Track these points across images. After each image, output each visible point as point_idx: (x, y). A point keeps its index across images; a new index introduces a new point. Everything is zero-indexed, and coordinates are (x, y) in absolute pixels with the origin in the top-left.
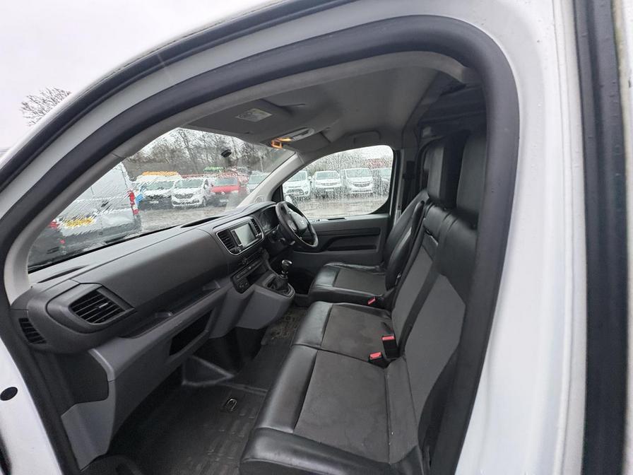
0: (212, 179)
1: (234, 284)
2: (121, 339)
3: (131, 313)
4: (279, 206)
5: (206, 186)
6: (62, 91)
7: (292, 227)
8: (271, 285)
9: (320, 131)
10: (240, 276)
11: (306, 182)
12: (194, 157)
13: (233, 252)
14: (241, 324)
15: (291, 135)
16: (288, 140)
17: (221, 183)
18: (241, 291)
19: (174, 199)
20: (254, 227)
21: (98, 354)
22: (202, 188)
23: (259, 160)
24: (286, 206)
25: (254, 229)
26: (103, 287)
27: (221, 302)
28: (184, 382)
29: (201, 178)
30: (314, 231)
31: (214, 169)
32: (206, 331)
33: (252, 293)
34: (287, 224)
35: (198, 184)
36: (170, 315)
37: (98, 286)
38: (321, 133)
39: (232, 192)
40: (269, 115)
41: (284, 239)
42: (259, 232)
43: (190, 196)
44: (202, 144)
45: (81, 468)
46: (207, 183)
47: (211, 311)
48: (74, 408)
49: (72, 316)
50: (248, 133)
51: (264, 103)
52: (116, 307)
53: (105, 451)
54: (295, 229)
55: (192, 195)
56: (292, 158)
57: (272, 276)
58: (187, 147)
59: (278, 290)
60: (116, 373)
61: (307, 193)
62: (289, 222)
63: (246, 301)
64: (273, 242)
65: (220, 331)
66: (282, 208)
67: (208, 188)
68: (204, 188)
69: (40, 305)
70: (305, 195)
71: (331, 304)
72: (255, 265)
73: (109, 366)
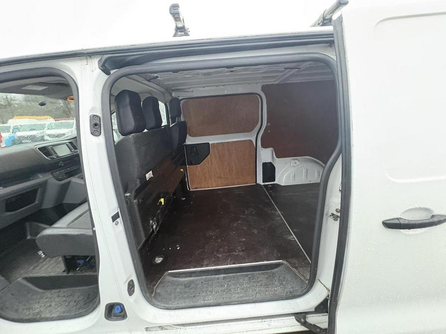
14: (66, 201)
25: (71, 147)
28: (29, 237)
32: (36, 203)
33: (69, 183)
40: (46, 87)
47: (36, 190)
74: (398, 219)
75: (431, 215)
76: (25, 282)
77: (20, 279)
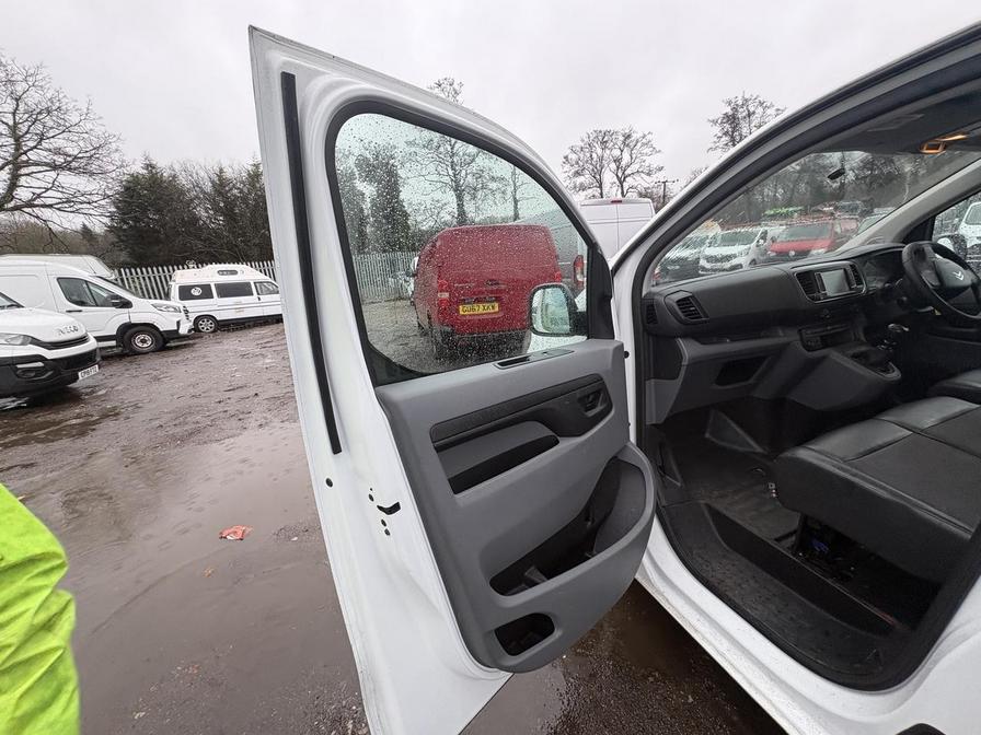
0: (776, 229)
1: (802, 340)
2: (694, 341)
3: (706, 322)
4: (911, 250)
5: (762, 241)
6: (600, 131)
7: (929, 278)
8: (860, 357)
10: (813, 333)
13: (812, 298)
14: (794, 396)
15: (968, 128)
16: (959, 137)
17: (792, 236)
18: (809, 349)
19: (703, 262)
20: (853, 277)
21: (681, 342)
22: (753, 245)
24: (930, 249)
26: (694, 296)
27: (780, 351)
28: (707, 435)
29: (755, 229)
31: (784, 210)
32: (751, 381)
33: (824, 358)
35: (747, 239)
37: (690, 295)
39: (814, 252)
41: (905, 299)
42: (860, 284)
43: (728, 258)
45: (648, 424)
46: (764, 236)
47: (764, 358)
49: (677, 308)
50: (881, 143)
52: (698, 314)
53: (661, 421)
54: (936, 283)
55: (735, 256)
57: (863, 349)
59: (872, 366)
60: (690, 360)
62: (926, 273)
63: (811, 366)
64: (881, 303)
65: (764, 391)
66: (919, 252)
67: (767, 244)
68: (758, 246)
69: (661, 300)
71: (977, 405)
72: (840, 328)
73: (685, 353)
76: (706, 512)
77: (702, 502)
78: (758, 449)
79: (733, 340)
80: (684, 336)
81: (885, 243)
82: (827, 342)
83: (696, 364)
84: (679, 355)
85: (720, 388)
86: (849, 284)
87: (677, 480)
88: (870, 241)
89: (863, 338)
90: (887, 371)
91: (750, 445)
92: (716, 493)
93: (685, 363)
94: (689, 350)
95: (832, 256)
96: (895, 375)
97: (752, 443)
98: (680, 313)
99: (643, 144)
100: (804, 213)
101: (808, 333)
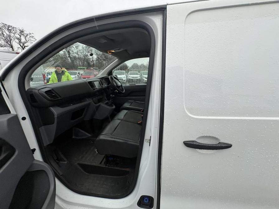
0: (82, 72)
1: (93, 101)
2: (58, 107)
3: (61, 99)
4: (110, 77)
5: (79, 75)
6: (6, 24)
7: (115, 84)
8: (107, 104)
9: (125, 49)
10: (95, 99)
11: (124, 76)
12: (73, 61)
13: (93, 89)
14: (95, 117)
15: (114, 49)
16: (113, 51)
17: (86, 74)
18: (96, 103)
20: (101, 83)
21: (52, 109)
22: (77, 75)
23: (104, 65)
24: (113, 77)
25: (101, 84)
26: (53, 90)
28: (73, 137)
29: (76, 71)
30: (123, 88)
31: (83, 67)
32: (83, 116)
33: (100, 105)
34: (113, 83)
35: (75, 74)
36: (72, 105)
37: (51, 89)
38: (126, 50)
40: (106, 41)
41: (112, 89)
42: (103, 85)
44: (77, 55)
45: (45, 146)
46: (79, 73)
48: (43, 127)
49: (46, 95)
50: (99, 47)
51: (105, 37)
52: (57, 96)
53: (52, 142)
56: (116, 60)
57: (107, 101)
58: (69, 56)
59: (109, 106)
60: (57, 115)
61: (125, 80)
62: (114, 83)
63: (98, 108)
64: (108, 90)
65: (87, 118)
66: (112, 78)
67: (80, 76)
68: (78, 76)
69: (37, 91)
70: (124, 81)
71: (128, 111)
72: (101, 97)
73: (55, 113)
74: (193, 141)
75: (219, 142)
76: (79, 167)
77: (76, 163)
78: (90, 135)
79: (73, 104)
80: (53, 106)
81: (105, 75)
82: (99, 101)
83: (61, 116)
84: (52, 114)
85: (73, 121)
86: (101, 86)
87: (65, 161)
88: (102, 75)
89: (106, 99)
90: (112, 106)
91: (87, 135)
92: (80, 157)
93: (56, 116)
94: (56, 111)
95: (95, 78)
96: (114, 107)
97: (87, 134)
98: (47, 97)
99: (30, 37)
100: (87, 69)
101: (94, 99)
